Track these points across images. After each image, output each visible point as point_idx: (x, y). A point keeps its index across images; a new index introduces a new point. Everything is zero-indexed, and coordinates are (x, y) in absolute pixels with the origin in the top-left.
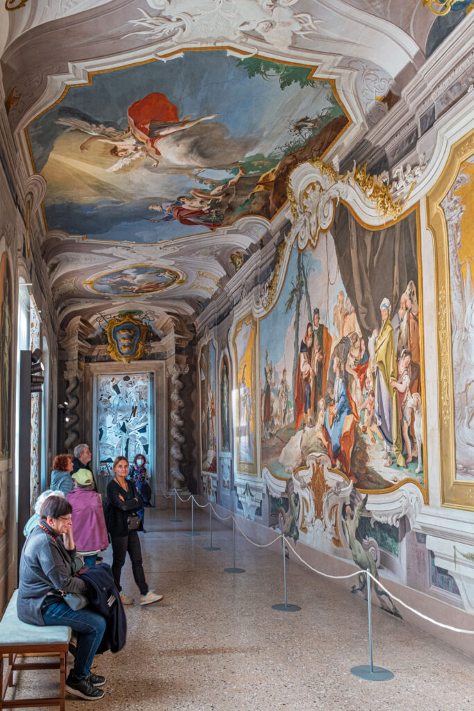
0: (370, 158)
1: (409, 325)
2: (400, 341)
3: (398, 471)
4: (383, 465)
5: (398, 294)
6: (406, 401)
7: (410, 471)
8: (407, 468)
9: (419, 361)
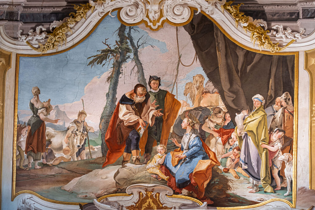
0: (245, 4)
1: (284, 115)
2: (273, 122)
3: (265, 195)
4: (248, 192)
5: (273, 96)
6: (278, 157)
7: (279, 194)
8: (275, 193)
9: (293, 136)
